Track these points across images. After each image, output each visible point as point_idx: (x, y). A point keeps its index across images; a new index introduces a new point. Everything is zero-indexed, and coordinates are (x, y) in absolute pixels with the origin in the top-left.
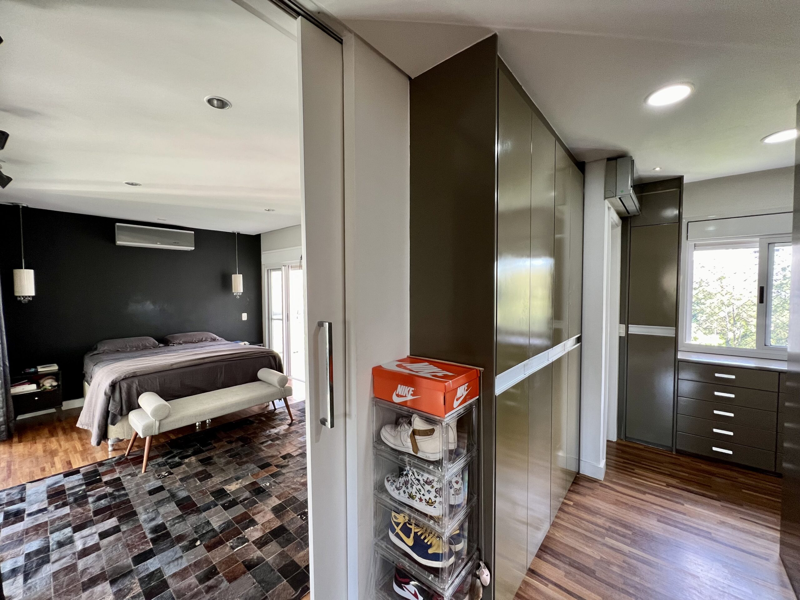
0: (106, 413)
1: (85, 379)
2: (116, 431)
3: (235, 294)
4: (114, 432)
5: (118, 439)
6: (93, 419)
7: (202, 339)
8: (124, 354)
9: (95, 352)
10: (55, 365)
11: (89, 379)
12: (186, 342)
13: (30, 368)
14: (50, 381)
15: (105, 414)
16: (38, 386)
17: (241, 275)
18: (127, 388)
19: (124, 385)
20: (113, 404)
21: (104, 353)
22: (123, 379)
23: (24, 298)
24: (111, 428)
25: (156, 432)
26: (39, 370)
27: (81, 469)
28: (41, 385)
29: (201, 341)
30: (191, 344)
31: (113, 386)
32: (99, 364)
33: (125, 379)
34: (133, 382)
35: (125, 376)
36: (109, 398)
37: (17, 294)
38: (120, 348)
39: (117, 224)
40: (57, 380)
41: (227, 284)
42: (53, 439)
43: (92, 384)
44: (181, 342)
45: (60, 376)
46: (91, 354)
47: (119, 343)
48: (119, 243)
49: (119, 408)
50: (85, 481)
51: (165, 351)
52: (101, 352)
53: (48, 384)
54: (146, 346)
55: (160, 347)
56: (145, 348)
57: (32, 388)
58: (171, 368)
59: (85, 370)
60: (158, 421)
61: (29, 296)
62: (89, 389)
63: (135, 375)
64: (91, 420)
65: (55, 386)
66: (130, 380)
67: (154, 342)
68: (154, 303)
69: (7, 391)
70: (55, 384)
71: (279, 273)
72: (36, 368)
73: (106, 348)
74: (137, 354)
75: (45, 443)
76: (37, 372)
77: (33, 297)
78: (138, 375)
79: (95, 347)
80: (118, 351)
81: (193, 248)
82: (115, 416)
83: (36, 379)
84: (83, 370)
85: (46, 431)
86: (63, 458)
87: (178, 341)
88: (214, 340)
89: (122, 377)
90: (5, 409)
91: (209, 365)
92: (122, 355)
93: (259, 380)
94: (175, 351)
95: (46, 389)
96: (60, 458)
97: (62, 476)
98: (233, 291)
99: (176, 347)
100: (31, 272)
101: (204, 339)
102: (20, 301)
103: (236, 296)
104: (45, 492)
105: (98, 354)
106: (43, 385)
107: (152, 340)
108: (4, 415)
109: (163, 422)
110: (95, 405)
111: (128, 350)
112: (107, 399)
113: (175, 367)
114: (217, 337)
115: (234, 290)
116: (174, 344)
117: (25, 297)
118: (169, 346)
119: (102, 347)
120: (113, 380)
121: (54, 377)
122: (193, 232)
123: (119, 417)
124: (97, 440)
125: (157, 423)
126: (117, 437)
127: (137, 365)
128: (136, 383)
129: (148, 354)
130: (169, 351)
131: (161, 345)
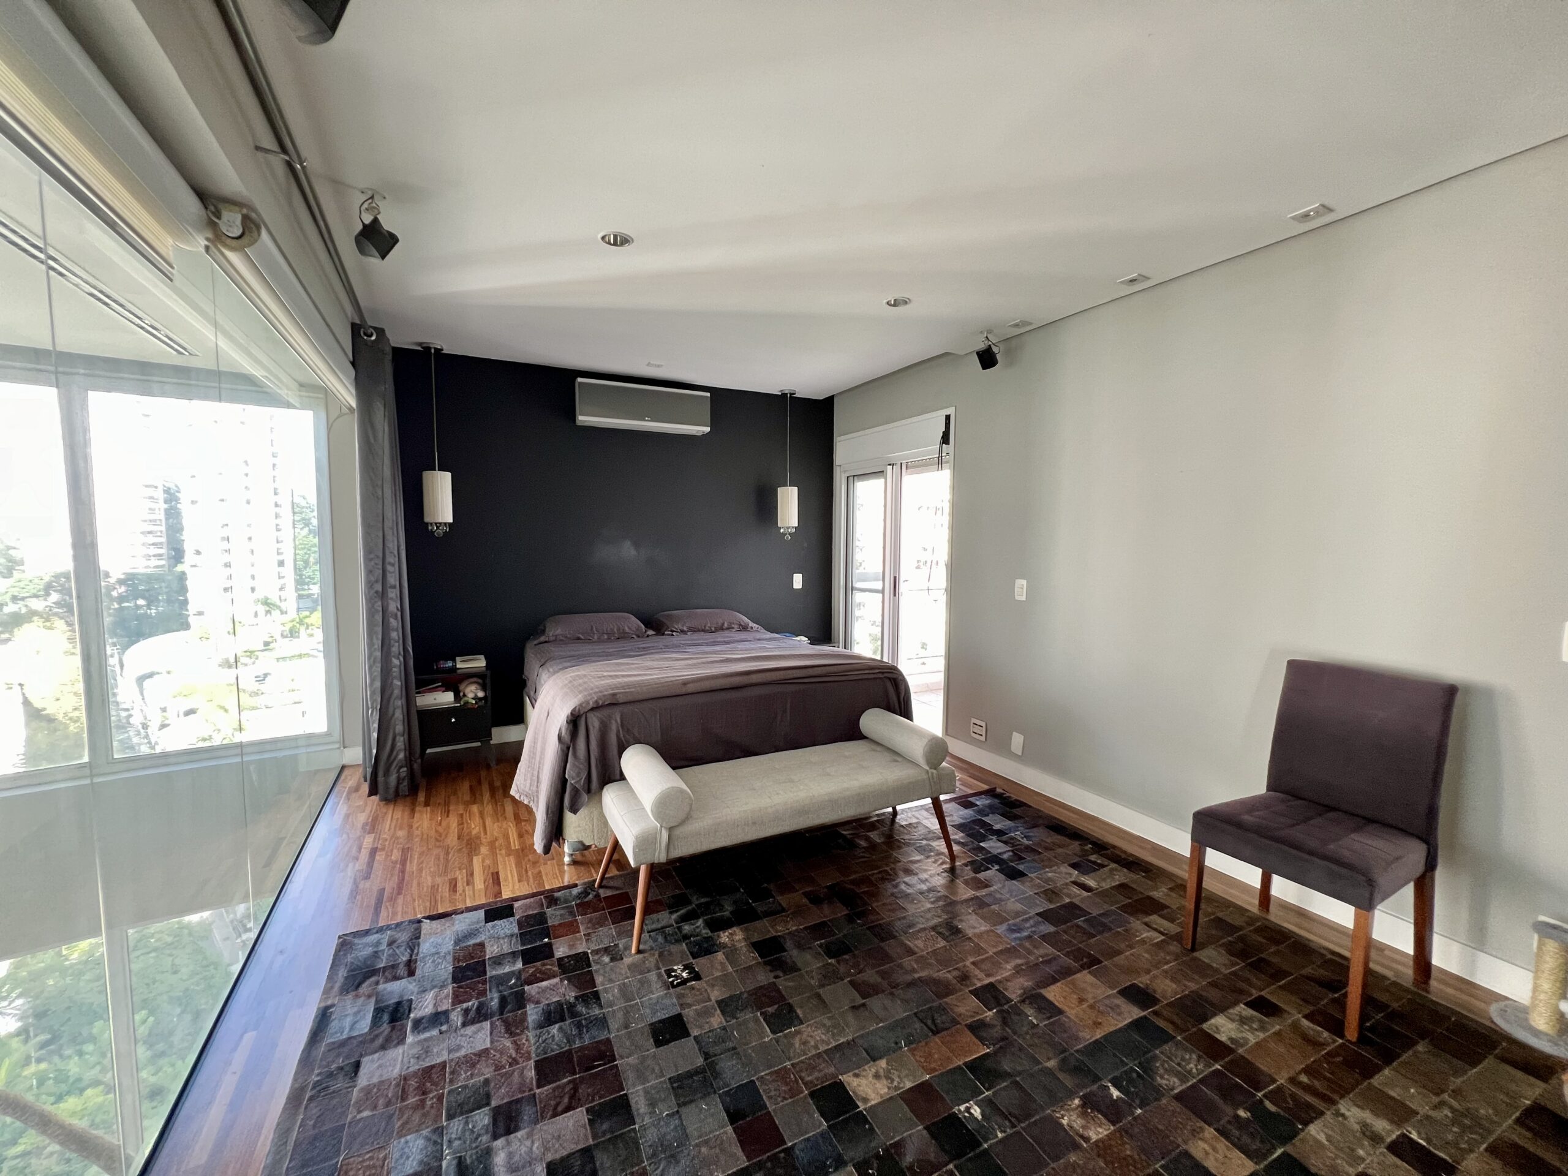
0: (561, 783)
1: (526, 689)
2: (579, 826)
3: (782, 531)
4: (576, 826)
5: (581, 843)
6: (537, 787)
7: (723, 624)
8: (589, 647)
9: (542, 639)
10: (482, 657)
11: (532, 693)
12: (694, 630)
13: (446, 660)
14: (473, 687)
15: (559, 786)
16: (457, 697)
17: (796, 489)
18: (600, 728)
19: (594, 722)
20: (574, 765)
21: (556, 641)
22: (592, 709)
23: (438, 528)
24: (569, 817)
25: (661, 857)
26: (458, 666)
27: (517, 905)
28: (461, 694)
29: (721, 629)
30: (702, 633)
31: (574, 721)
32: (548, 665)
33: (596, 708)
34: (610, 717)
35: (596, 702)
36: (567, 747)
37: (427, 519)
38: (582, 634)
39: (580, 380)
40: (484, 688)
41: (766, 508)
42: (475, 808)
43: (537, 705)
44: (685, 629)
45: (488, 681)
46: (536, 642)
47: (580, 622)
48: (583, 419)
49: (584, 775)
50: (523, 944)
51: (661, 645)
52: (552, 639)
53: (473, 692)
54: (625, 633)
55: (648, 636)
56: (623, 636)
57: (446, 698)
58: (683, 690)
59: (526, 673)
60: (665, 828)
61: (445, 524)
62: (534, 714)
63: (614, 702)
64: (534, 789)
65: (481, 699)
66: (605, 712)
67: (639, 626)
68: (637, 545)
69: (409, 702)
70: (481, 694)
71: (877, 484)
72: (454, 661)
73: (559, 631)
74: (612, 648)
75: (462, 815)
76: (454, 669)
77: (450, 524)
78: (621, 701)
79: (542, 627)
80: (579, 639)
81: (707, 429)
82: (576, 793)
83: (453, 682)
84: (522, 672)
85: (466, 786)
86: (488, 862)
87: (679, 626)
88: (744, 628)
89: (591, 704)
90: (406, 736)
91: (757, 691)
92: (586, 649)
93: (863, 737)
94: (677, 648)
95: (467, 703)
96: (483, 861)
97: (481, 914)
98: (779, 525)
99: (677, 639)
100: (448, 475)
101: (726, 625)
102: (433, 532)
103: (784, 534)
104: (450, 958)
105: (546, 642)
106: (465, 695)
107: (635, 622)
108: (405, 749)
109: (677, 832)
110: (542, 758)
111: (596, 637)
112: (562, 750)
113: (691, 688)
114: (751, 624)
115: (781, 520)
116: (673, 631)
117: (438, 525)
118: (663, 634)
119: (555, 629)
120: (574, 710)
121: (480, 681)
122: (708, 394)
123: (585, 797)
124: (544, 841)
125: (665, 835)
126: (581, 839)
127: (617, 676)
128: (616, 721)
129: (631, 650)
130: (667, 648)
131: (650, 632)
